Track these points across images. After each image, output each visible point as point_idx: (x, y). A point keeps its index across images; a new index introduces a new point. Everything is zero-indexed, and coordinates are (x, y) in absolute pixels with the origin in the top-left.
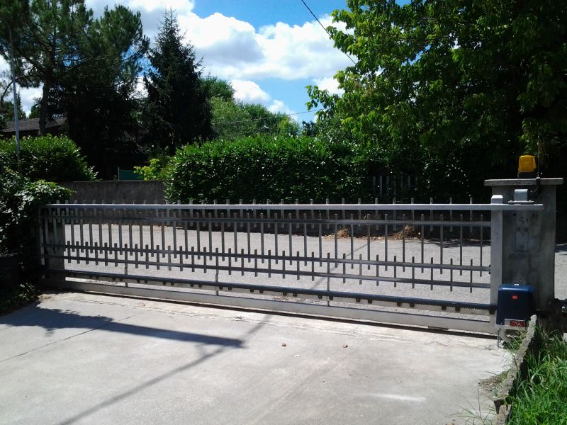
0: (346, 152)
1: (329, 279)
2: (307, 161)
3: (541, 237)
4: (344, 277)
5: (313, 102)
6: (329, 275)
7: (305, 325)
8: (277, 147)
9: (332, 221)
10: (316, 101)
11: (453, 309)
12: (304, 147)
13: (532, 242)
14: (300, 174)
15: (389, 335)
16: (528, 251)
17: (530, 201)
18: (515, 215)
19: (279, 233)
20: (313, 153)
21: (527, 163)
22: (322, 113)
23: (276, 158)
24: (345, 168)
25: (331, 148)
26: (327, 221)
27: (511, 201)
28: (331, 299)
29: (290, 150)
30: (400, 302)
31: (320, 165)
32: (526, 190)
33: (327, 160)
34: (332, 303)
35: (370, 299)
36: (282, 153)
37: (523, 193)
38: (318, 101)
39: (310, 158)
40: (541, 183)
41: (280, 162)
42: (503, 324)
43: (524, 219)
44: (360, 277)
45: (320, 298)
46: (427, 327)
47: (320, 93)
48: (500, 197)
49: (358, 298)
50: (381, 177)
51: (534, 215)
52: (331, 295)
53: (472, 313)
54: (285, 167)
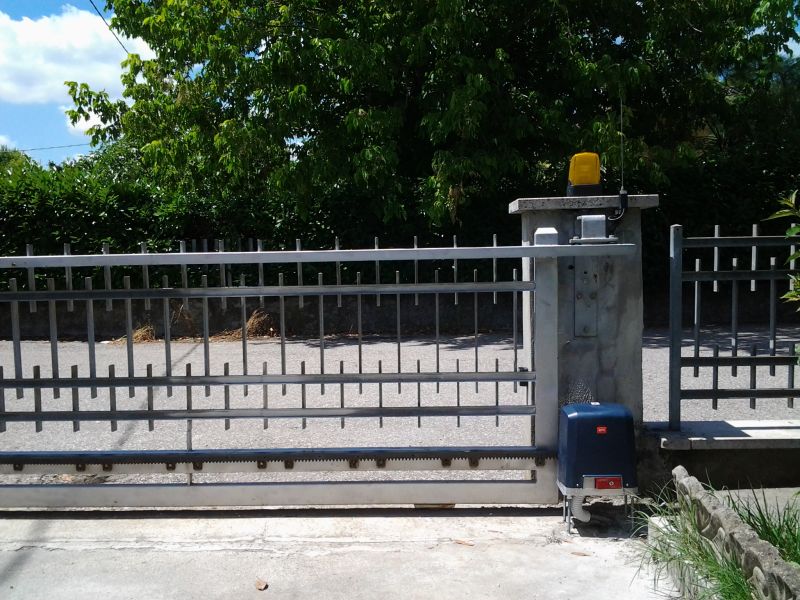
0: (142, 198)
1: (190, 422)
2: (74, 212)
3: (620, 309)
4: (227, 415)
5: (81, 110)
6: (190, 414)
7: (141, 539)
8: (15, 186)
9: (194, 291)
10: (85, 109)
11: (465, 462)
12: (66, 187)
13: (604, 318)
14: (61, 234)
15: (342, 535)
16: (596, 336)
17: (611, 237)
18: (571, 267)
19: (23, 338)
20: (84, 198)
21: (585, 168)
22: (99, 131)
23: (12, 205)
24: (145, 224)
25: (115, 189)
26: (182, 290)
27: (575, 239)
28: (198, 467)
29: (41, 192)
30: (353, 458)
31: (97, 218)
32: (602, 217)
33: (111, 210)
34: (199, 477)
35: (289, 458)
36: (23, 196)
37: (598, 222)
38: (90, 109)
39: (80, 206)
40: (630, 204)
41: (22, 211)
42: (581, 486)
43: (591, 274)
44: (265, 413)
45: (171, 468)
46: (413, 506)
47: (93, 97)
48: (552, 231)
49: (262, 459)
50: (205, 241)
51: (607, 265)
52: (197, 459)
53: (502, 468)
54: (32, 221)
